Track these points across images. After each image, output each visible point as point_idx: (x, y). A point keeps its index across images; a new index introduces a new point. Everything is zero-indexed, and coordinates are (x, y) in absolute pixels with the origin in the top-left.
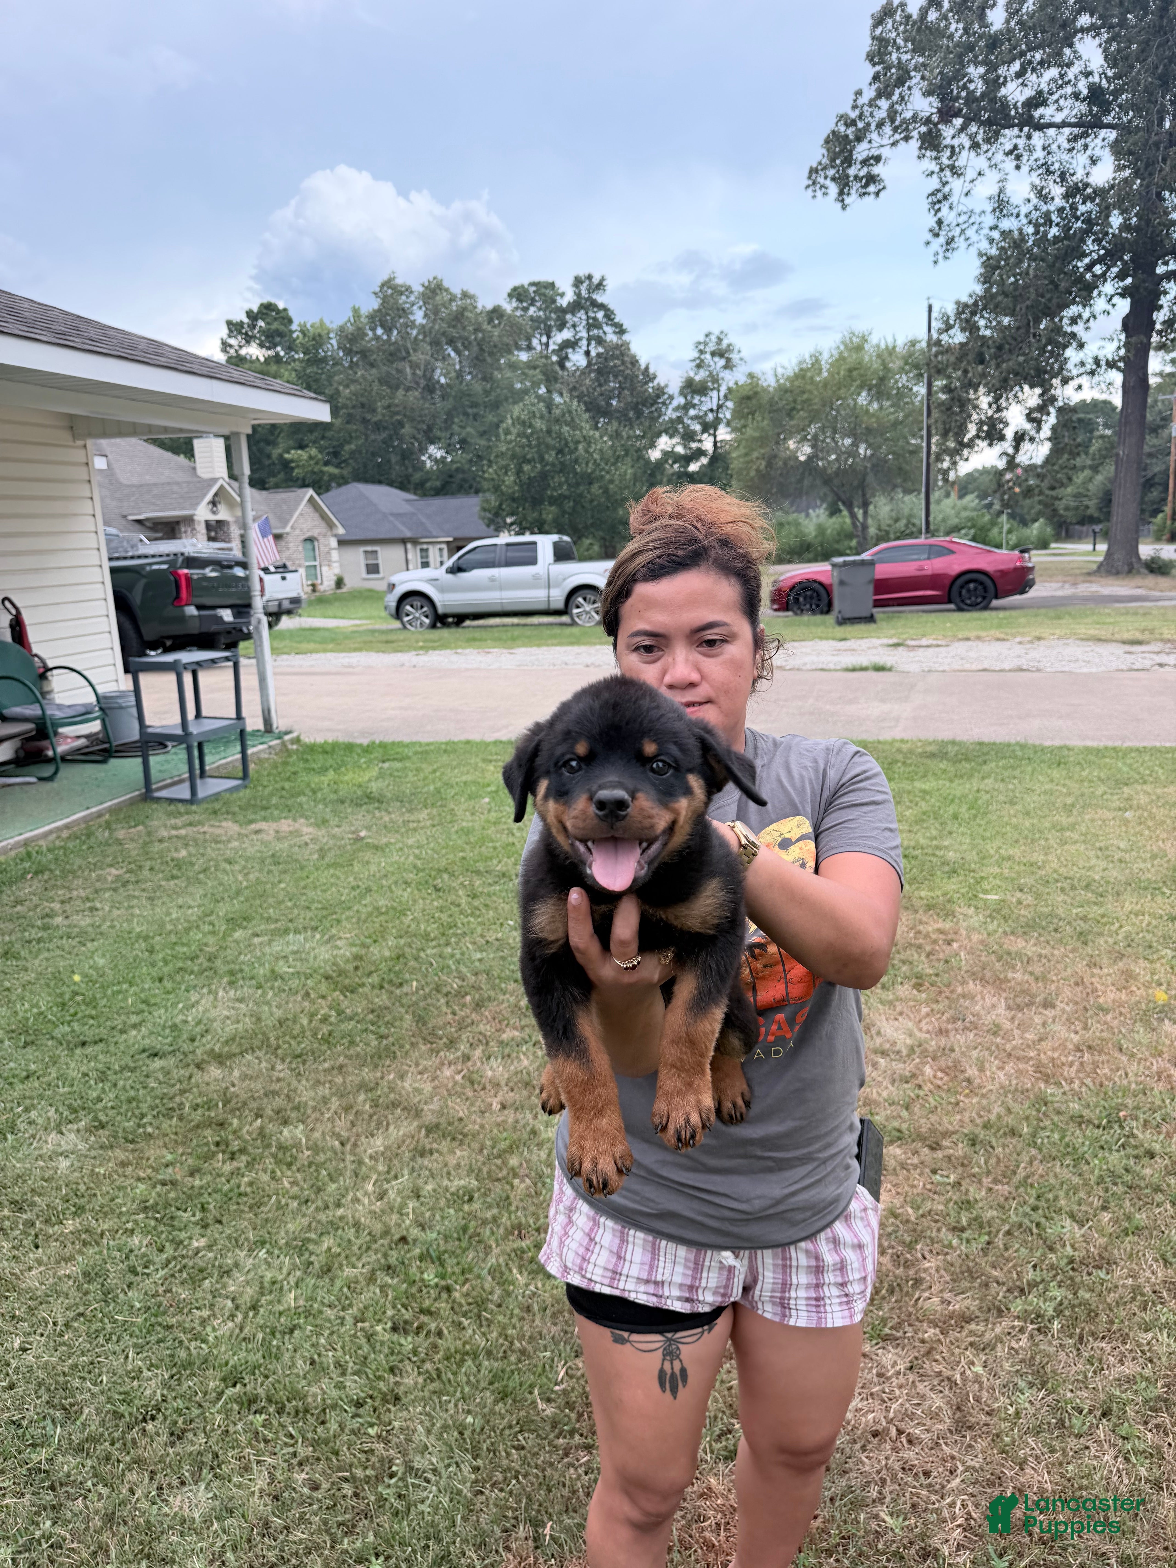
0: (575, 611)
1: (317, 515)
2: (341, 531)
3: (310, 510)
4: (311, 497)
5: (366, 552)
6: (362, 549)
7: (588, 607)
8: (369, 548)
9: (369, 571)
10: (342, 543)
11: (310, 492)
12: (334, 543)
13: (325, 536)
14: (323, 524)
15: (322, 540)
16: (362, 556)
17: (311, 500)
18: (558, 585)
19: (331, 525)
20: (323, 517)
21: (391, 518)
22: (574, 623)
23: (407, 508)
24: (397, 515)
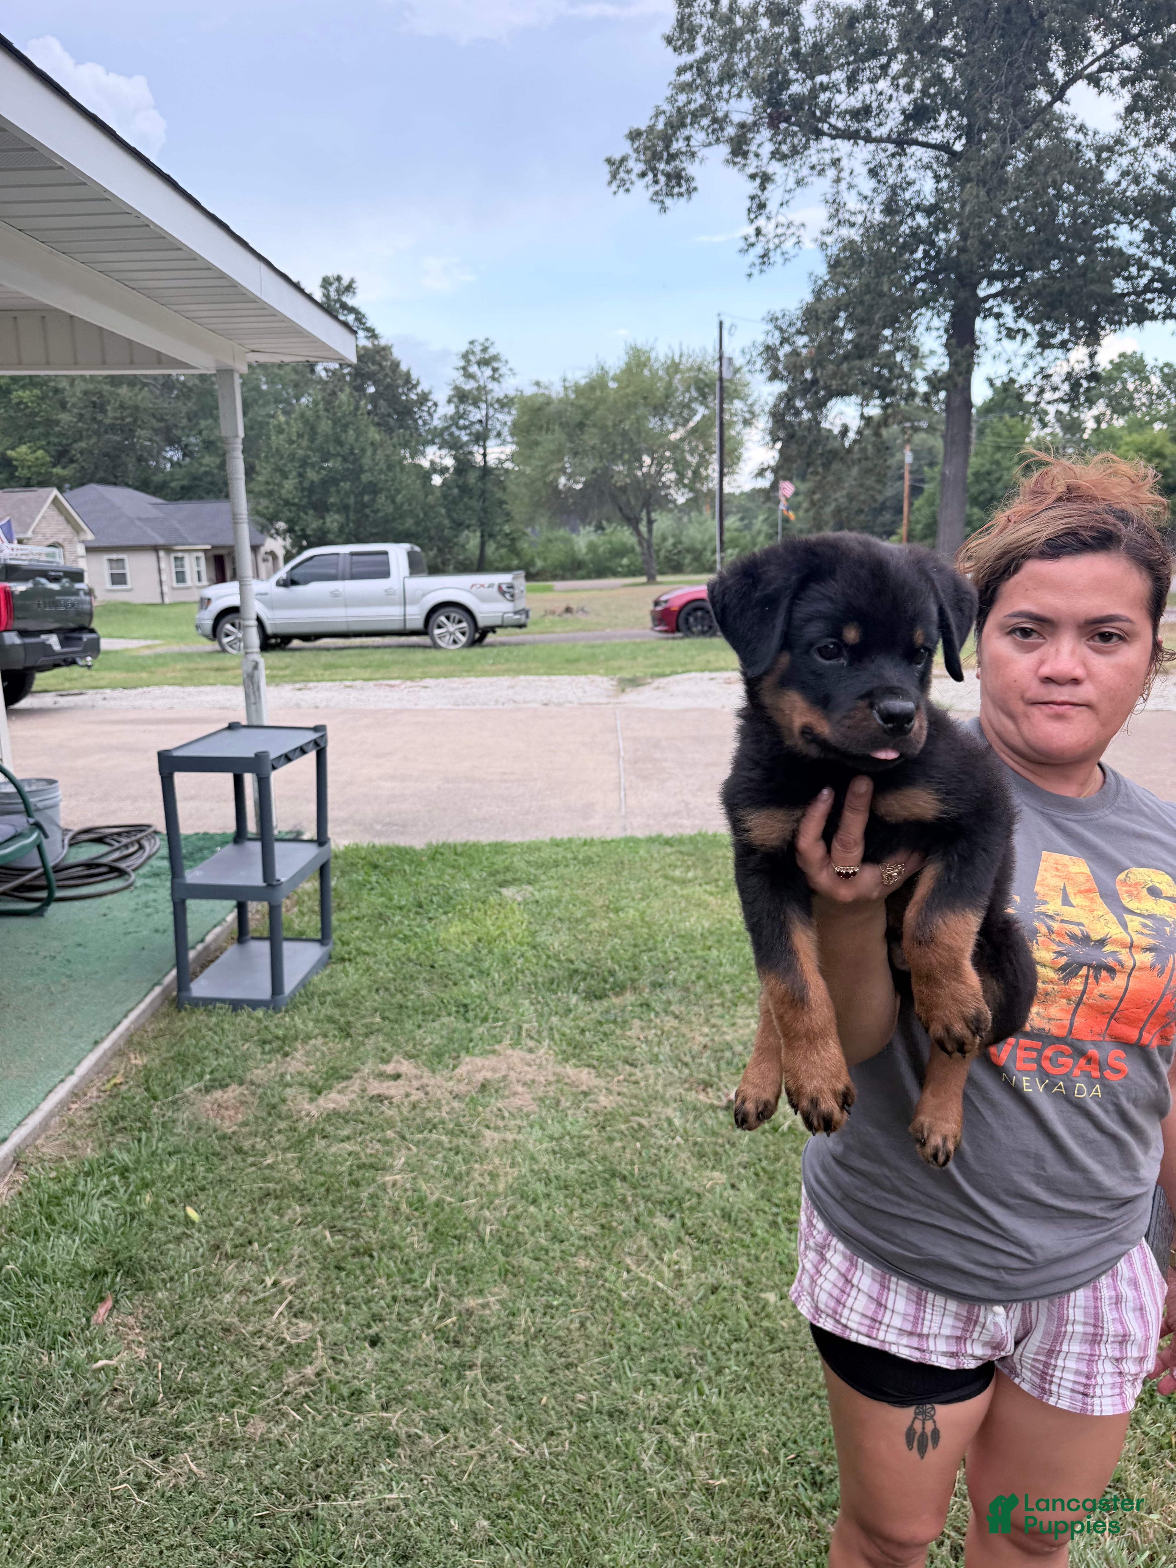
0: (437, 632)
1: (61, 519)
2: (89, 536)
3: (54, 513)
4: (56, 498)
5: (110, 560)
6: (106, 557)
7: (451, 627)
8: (114, 556)
9: (114, 582)
10: (90, 550)
11: (55, 492)
12: (81, 550)
13: (71, 542)
14: (69, 529)
15: (67, 547)
16: (106, 565)
17: (56, 501)
18: (416, 602)
19: (77, 530)
20: (69, 520)
21: (139, 523)
22: (435, 646)
23: (154, 513)
24: (146, 520)
